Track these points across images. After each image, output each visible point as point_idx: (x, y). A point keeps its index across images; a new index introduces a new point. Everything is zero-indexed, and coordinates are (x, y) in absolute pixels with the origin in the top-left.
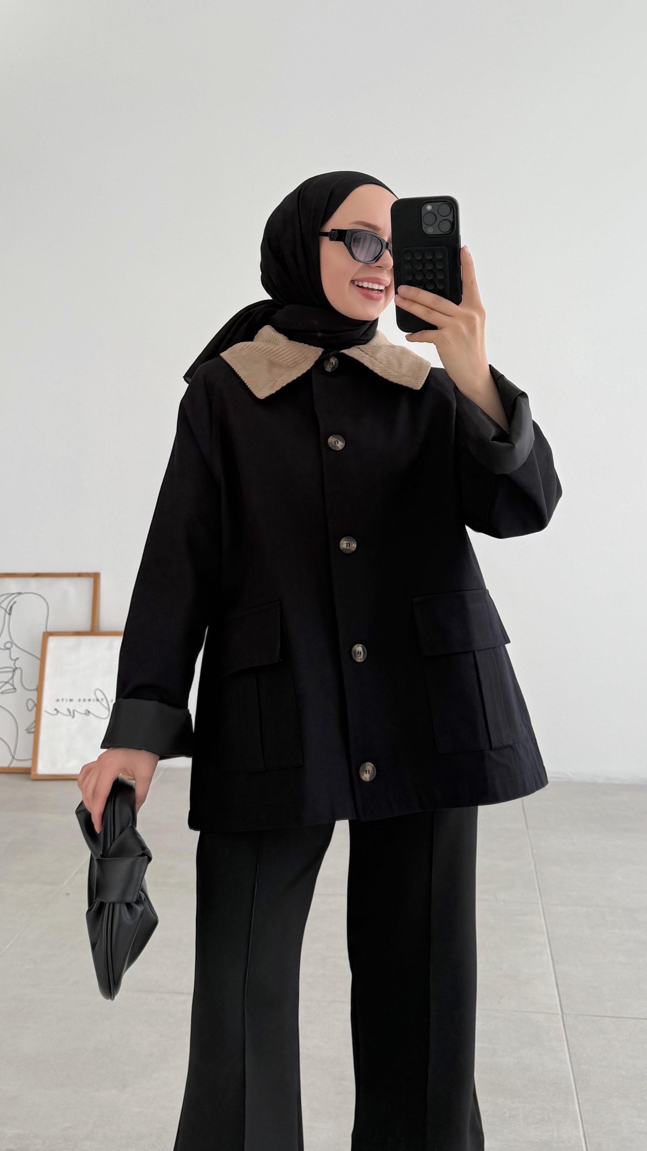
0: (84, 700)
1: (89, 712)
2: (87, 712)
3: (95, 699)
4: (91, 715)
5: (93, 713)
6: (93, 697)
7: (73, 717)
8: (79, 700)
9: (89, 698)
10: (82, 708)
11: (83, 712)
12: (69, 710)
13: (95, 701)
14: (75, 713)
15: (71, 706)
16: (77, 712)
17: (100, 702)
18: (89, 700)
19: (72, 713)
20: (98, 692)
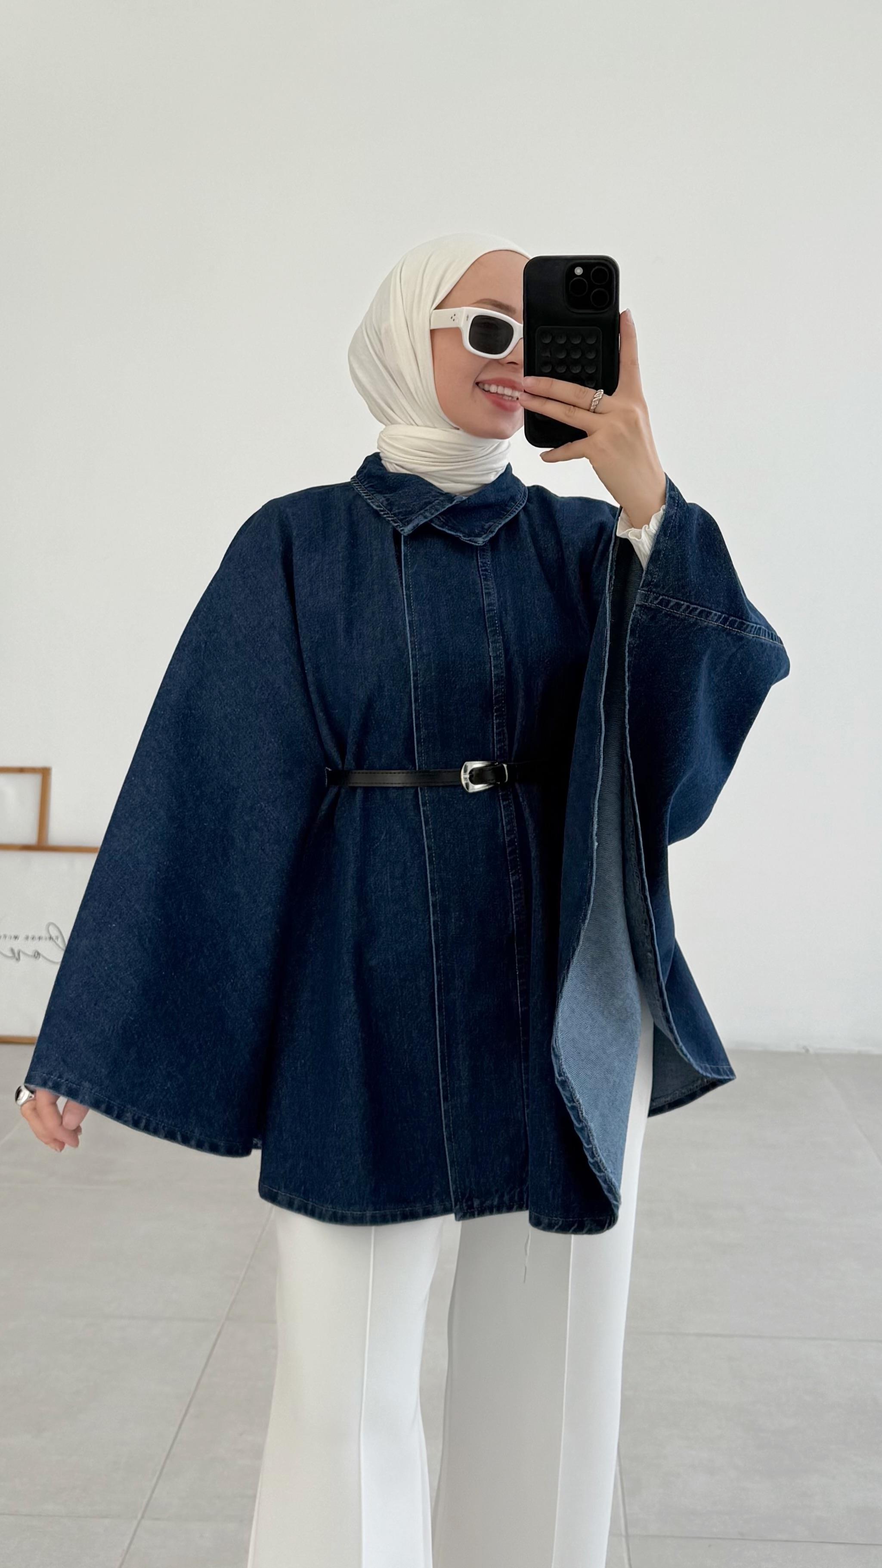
0: (33, 938)
1: (39, 954)
2: (36, 954)
3: (48, 936)
4: (41, 959)
5: (45, 955)
6: (44, 934)
7: (18, 959)
8: (27, 938)
9: (40, 935)
10: (29, 947)
11: (30, 953)
12: (12, 950)
13: (48, 940)
14: (21, 954)
15: (17, 945)
16: (25, 954)
17: (55, 942)
18: (40, 938)
19: (16, 956)
20: (51, 928)
